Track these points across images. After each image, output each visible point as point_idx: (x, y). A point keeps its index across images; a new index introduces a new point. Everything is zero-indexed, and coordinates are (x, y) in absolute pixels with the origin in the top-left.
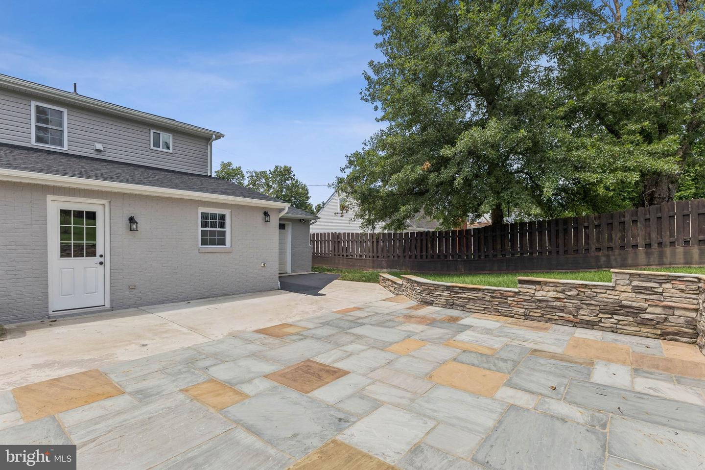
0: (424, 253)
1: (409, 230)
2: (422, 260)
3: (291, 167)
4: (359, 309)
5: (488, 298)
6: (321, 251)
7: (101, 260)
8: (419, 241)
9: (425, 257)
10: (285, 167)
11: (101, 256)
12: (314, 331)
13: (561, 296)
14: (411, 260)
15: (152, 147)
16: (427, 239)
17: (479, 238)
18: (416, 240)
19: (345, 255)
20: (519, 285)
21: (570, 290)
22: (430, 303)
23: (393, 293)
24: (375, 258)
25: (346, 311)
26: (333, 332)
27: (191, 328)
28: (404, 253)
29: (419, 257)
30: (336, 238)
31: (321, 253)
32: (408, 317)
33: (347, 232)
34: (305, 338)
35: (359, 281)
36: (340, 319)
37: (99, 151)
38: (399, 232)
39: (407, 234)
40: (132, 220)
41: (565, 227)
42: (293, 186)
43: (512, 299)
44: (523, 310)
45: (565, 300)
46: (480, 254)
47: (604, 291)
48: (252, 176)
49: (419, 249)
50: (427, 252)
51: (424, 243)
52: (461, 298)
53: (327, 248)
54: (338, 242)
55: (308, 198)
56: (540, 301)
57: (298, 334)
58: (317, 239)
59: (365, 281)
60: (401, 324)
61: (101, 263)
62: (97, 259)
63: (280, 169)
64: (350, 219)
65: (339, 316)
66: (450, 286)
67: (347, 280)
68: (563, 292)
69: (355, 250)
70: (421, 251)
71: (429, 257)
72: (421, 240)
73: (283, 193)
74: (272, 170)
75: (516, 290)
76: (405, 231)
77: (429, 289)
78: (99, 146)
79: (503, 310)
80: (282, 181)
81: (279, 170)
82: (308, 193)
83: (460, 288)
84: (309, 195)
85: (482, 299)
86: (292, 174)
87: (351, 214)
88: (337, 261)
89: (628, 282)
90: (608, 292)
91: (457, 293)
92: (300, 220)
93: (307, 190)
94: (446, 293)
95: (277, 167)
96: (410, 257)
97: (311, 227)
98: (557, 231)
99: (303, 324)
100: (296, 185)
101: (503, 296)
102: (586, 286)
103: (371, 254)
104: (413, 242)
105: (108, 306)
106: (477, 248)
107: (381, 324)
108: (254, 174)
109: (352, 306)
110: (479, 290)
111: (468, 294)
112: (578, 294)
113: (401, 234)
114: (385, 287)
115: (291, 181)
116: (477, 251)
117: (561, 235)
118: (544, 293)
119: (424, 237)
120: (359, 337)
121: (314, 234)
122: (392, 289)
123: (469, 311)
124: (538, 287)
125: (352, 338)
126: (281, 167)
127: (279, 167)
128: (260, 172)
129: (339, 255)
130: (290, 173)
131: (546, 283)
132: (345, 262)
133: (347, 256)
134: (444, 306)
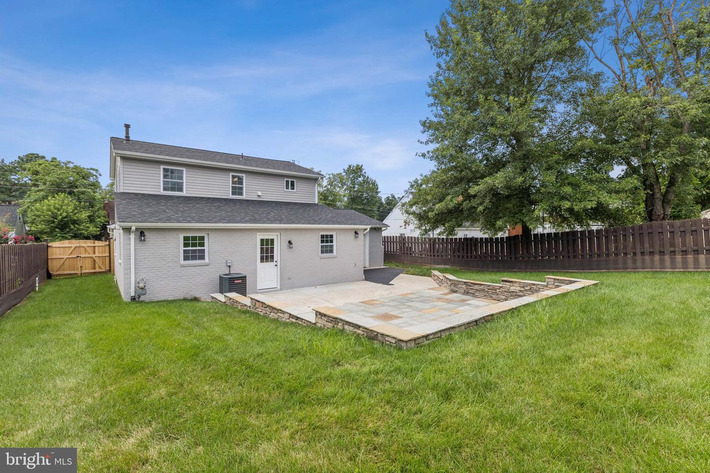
0: (469, 254)
1: (458, 237)
2: (468, 259)
3: (362, 166)
4: (412, 293)
5: (486, 290)
6: (391, 249)
7: (276, 263)
8: (465, 245)
9: (469, 257)
10: (357, 166)
11: (276, 262)
12: (388, 303)
13: (522, 289)
14: (459, 259)
15: (285, 190)
16: (471, 244)
17: (510, 244)
18: (463, 244)
19: (409, 253)
20: (502, 283)
21: (527, 287)
22: (455, 292)
23: (438, 284)
24: (432, 257)
25: (405, 295)
26: (398, 304)
27: (325, 301)
28: (454, 253)
29: (465, 257)
30: (402, 239)
31: (391, 252)
32: (439, 299)
33: (410, 236)
34: (384, 305)
35: (417, 275)
36: (401, 298)
37: (259, 196)
38: (451, 237)
39: (456, 239)
40: (290, 242)
41: (574, 238)
42: (364, 182)
43: (498, 290)
44: (504, 297)
45: (525, 292)
46: (511, 256)
47: (542, 287)
48: (330, 178)
49: (465, 251)
50: (471, 253)
51: (469, 247)
52: (472, 289)
53: (395, 248)
54: (404, 243)
55: (377, 193)
56: (513, 292)
57: (380, 304)
58: (387, 241)
59: (422, 275)
60: (433, 302)
61: (276, 265)
62: (275, 263)
63: (353, 168)
64: (411, 230)
65: (401, 297)
66: (466, 282)
67: (410, 274)
68: (523, 287)
69: (416, 249)
70: (467, 253)
71: (473, 257)
72: (467, 244)
73: (356, 189)
74: (346, 169)
75: (500, 285)
76: (455, 237)
77: (454, 283)
78: (260, 193)
79: (494, 296)
80: (355, 178)
81: (351, 168)
82: (377, 188)
83: (472, 283)
84: (379, 190)
85: (483, 290)
86: (363, 172)
87: (412, 227)
88: (403, 258)
89: (553, 283)
90: (545, 288)
91: (470, 286)
92: (375, 228)
93: (377, 185)
94: (464, 286)
95: (350, 166)
96: (459, 257)
97: (383, 232)
98: (568, 241)
99: (382, 300)
100: (366, 181)
101: (494, 289)
102: (534, 284)
103: (429, 254)
104: (461, 245)
105: (279, 288)
106: (509, 252)
107: (423, 301)
108: (331, 176)
109: (409, 292)
110: (482, 285)
111: (476, 287)
112: (530, 289)
113: (451, 239)
114: (434, 280)
115: (362, 178)
116: (509, 254)
117: (571, 243)
118: (514, 288)
119: (469, 242)
120: (409, 306)
121: (385, 237)
122: (438, 282)
123: (477, 297)
124: (511, 284)
125: (406, 307)
126: (354, 166)
127: (352, 166)
128: (337, 174)
129: (404, 253)
130: (361, 171)
131: (515, 282)
132: (409, 259)
133: (411, 254)
134: (464, 294)
